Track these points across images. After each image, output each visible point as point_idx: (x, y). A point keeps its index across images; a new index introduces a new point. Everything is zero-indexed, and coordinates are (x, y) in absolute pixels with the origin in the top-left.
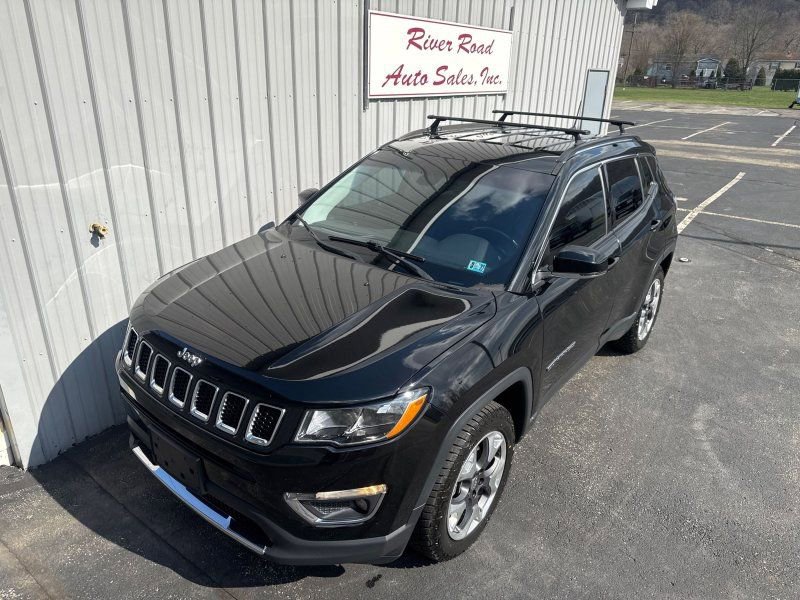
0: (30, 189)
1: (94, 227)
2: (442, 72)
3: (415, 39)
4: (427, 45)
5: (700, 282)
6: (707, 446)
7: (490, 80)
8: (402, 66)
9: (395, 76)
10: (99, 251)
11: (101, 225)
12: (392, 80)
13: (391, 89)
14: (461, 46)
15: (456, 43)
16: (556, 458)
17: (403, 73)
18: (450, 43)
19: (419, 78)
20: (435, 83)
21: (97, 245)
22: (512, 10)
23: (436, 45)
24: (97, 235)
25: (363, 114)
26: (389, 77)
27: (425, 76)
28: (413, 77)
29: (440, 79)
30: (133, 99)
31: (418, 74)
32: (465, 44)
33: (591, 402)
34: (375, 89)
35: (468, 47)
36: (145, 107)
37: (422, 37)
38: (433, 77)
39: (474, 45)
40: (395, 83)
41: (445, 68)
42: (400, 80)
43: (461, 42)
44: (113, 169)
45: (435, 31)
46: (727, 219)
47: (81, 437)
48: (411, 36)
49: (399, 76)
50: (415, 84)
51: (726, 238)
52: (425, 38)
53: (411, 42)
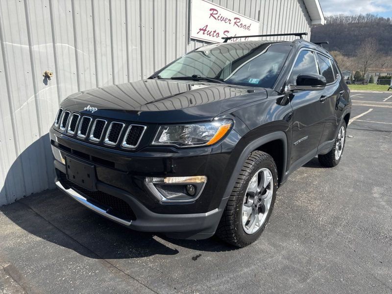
0: (13, 46)
1: (46, 73)
2: (226, 33)
3: (213, 13)
4: (219, 18)
5: (361, 144)
6: (384, 203)
8: (207, 26)
9: (204, 30)
10: (47, 88)
11: (49, 72)
12: (202, 32)
13: (201, 36)
14: (235, 23)
15: (233, 21)
16: (299, 206)
17: (207, 30)
18: (230, 20)
19: (215, 34)
21: (46, 84)
22: (259, 12)
23: (223, 19)
24: (47, 77)
25: (187, 46)
26: (200, 30)
27: (218, 33)
28: (212, 33)
29: (225, 36)
30: (71, 11)
31: (215, 32)
32: (237, 22)
33: (313, 185)
34: (194, 34)
35: (239, 24)
36: (77, 16)
37: (216, 14)
38: (222, 35)
39: (242, 24)
40: (204, 34)
41: (228, 32)
42: (206, 32)
43: (235, 21)
44: (58, 45)
45: (223, 12)
46: (368, 122)
47: (29, 193)
48: (211, 12)
49: (205, 30)
50: (213, 36)
51: (370, 129)
52: (218, 15)
53: (211, 15)
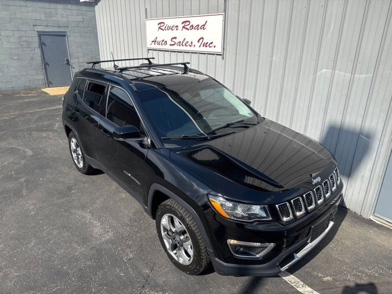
2: (173, 40)
3: (161, 27)
4: (166, 28)
7: (205, 45)
8: (157, 38)
12: (154, 43)
13: (154, 46)
14: (183, 27)
15: (181, 26)
17: (157, 41)
18: (177, 26)
19: (163, 42)
20: (171, 45)
23: (170, 28)
26: (152, 42)
27: (166, 42)
28: (161, 42)
29: (173, 43)
31: (163, 41)
32: (186, 25)
34: (148, 45)
35: (188, 27)
37: (163, 26)
38: (169, 42)
39: (192, 26)
41: (175, 38)
42: (156, 43)
43: (183, 25)
45: (169, 22)
48: (159, 26)
49: (156, 41)
50: (162, 45)
52: (165, 25)
53: (159, 28)
